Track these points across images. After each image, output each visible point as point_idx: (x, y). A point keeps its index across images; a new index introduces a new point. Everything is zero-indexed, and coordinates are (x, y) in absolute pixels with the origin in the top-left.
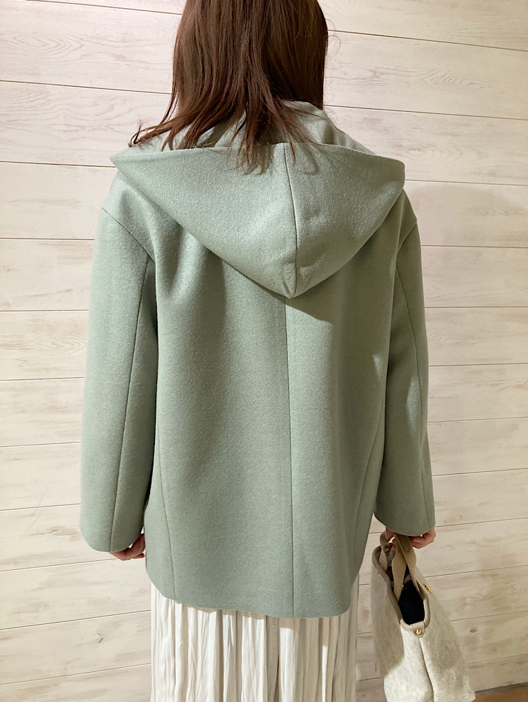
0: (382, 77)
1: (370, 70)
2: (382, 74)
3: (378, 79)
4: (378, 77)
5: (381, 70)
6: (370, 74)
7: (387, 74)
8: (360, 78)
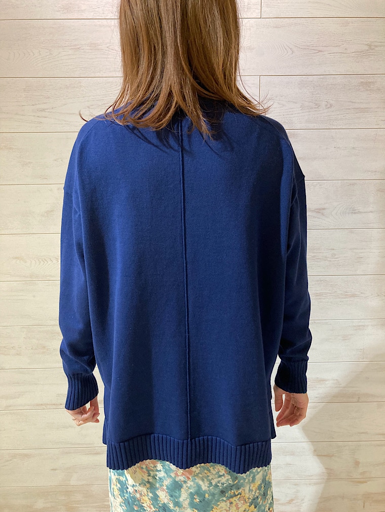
0: (377, 49)
1: (367, 45)
2: (376, 46)
3: (373, 51)
4: (372, 50)
5: (376, 44)
6: (366, 48)
7: (381, 46)
8: (358, 52)
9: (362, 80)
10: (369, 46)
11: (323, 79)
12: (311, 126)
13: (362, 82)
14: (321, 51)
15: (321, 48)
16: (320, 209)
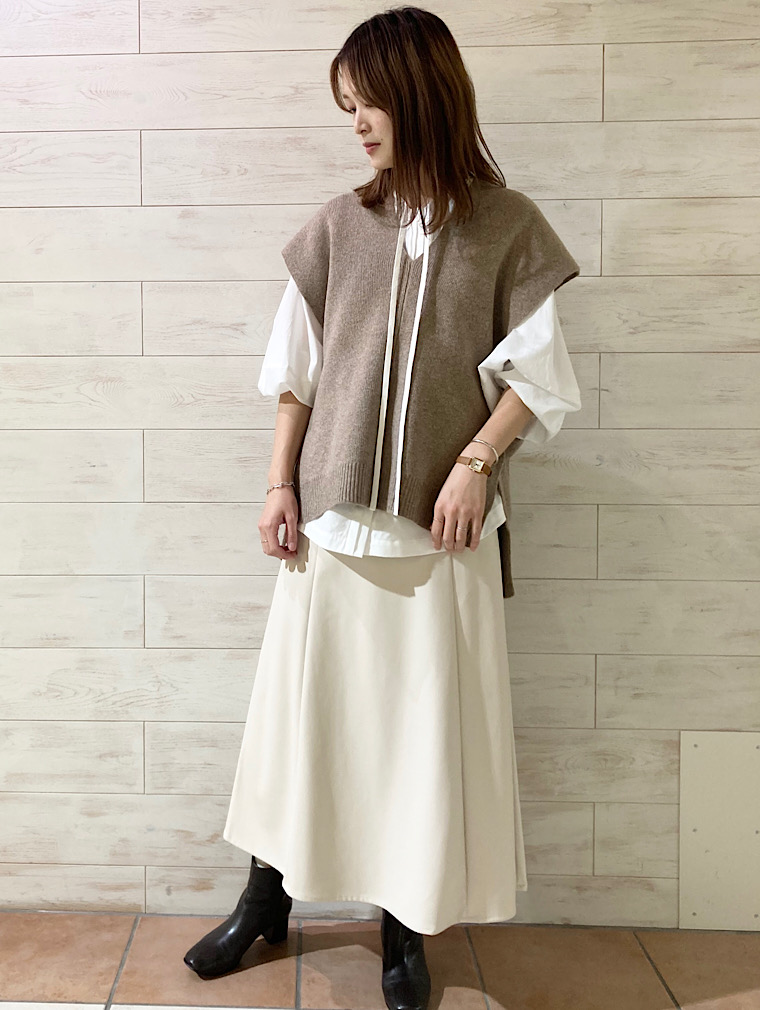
9: (290, 136)
10: (296, 89)
11: (232, 133)
12: (218, 200)
13: (288, 138)
14: (225, 96)
15: (225, 93)
16: (238, 325)
